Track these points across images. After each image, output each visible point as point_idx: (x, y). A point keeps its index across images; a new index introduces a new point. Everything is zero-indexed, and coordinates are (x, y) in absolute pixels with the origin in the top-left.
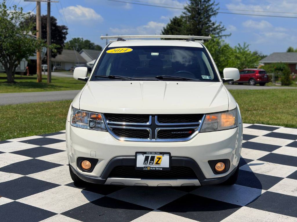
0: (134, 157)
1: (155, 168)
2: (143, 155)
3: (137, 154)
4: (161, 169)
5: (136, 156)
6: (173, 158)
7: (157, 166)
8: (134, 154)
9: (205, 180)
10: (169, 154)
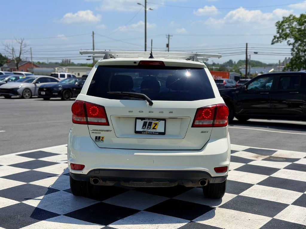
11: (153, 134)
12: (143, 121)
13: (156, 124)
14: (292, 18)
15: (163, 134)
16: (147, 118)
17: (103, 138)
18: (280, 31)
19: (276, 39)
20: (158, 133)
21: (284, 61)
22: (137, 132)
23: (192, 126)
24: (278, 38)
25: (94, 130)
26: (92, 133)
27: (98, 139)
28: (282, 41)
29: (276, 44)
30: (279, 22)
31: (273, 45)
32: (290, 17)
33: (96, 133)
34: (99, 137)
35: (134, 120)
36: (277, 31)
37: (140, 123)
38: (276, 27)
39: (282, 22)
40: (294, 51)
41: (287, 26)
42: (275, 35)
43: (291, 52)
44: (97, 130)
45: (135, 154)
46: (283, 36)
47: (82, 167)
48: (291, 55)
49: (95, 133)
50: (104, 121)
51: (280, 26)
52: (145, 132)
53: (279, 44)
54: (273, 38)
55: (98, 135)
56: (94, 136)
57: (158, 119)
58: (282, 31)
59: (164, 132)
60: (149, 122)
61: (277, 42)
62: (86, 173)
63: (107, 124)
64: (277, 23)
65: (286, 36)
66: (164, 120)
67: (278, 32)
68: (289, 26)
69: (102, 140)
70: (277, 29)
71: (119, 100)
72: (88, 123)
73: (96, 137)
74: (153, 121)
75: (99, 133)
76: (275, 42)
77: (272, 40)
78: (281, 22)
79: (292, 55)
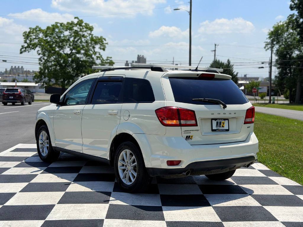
11: (222, 131)
12: (216, 121)
13: (224, 123)
14: (38, 29)
15: (227, 130)
16: (218, 119)
17: (192, 137)
18: (28, 42)
19: (24, 49)
20: (225, 130)
21: (10, 70)
22: (213, 130)
23: (244, 124)
24: (26, 48)
25: (186, 131)
26: (184, 133)
27: (188, 138)
28: (30, 51)
29: (24, 54)
30: (26, 32)
31: (22, 54)
32: (36, 28)
33: (188, 133)
34: (189, 136)
35: (211, 120)
36: (24, 41)
37: (214, 123)
38: (23, 37)
39: (29, 32)
40: (41, 61)
41: (34, 37)
42: (23, 45)
43: (39, 62)
44: (188, 131)
45: (220, 147)
46: (31, 46)
47: (178, 163)
48: (38, 64)
49: (186, 133)
50: (193, 122)
51: (27, 36)
52: (218, 129)
53: (26, 53)
54: (21, 47)
55: (188, 135)
56: (185, 135)
57: (225, 119)
58: (31, 41)
59: (228, 129)
60: (220, 122)
61: (25, 51)
62: (184, 167)
63: (196, 125)
64: (24, 33)
65: (34, 46)
66: (227, 119)
67: (26, 42)
68: (36, 37)
69: (191, 139)
70: (24, 39)
71: (204, 105)
72: (180, 125)
73: (187, 137)
74: (222, 121)
75: (189, 133)
76: (24, 51)
77: (20, 49)
78: (27, 33)
79: (40, 65)
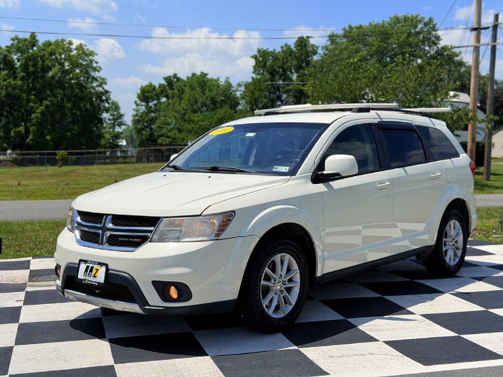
0: (77, 266)
1: (92, 281)
2: (85, 263)
3: (81, 262)
4: (97, 284)
5: (79, 264)
6: (110, 271)
7: (94, 280)
8: (78, 262)
9: (147, 307)
10: (107, 265)
